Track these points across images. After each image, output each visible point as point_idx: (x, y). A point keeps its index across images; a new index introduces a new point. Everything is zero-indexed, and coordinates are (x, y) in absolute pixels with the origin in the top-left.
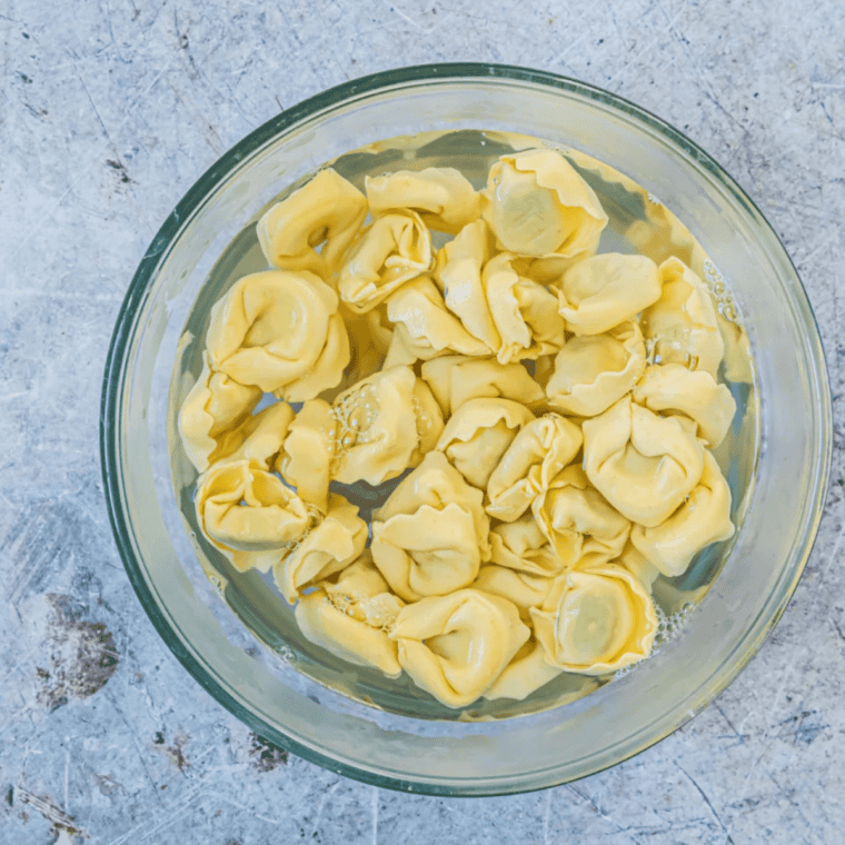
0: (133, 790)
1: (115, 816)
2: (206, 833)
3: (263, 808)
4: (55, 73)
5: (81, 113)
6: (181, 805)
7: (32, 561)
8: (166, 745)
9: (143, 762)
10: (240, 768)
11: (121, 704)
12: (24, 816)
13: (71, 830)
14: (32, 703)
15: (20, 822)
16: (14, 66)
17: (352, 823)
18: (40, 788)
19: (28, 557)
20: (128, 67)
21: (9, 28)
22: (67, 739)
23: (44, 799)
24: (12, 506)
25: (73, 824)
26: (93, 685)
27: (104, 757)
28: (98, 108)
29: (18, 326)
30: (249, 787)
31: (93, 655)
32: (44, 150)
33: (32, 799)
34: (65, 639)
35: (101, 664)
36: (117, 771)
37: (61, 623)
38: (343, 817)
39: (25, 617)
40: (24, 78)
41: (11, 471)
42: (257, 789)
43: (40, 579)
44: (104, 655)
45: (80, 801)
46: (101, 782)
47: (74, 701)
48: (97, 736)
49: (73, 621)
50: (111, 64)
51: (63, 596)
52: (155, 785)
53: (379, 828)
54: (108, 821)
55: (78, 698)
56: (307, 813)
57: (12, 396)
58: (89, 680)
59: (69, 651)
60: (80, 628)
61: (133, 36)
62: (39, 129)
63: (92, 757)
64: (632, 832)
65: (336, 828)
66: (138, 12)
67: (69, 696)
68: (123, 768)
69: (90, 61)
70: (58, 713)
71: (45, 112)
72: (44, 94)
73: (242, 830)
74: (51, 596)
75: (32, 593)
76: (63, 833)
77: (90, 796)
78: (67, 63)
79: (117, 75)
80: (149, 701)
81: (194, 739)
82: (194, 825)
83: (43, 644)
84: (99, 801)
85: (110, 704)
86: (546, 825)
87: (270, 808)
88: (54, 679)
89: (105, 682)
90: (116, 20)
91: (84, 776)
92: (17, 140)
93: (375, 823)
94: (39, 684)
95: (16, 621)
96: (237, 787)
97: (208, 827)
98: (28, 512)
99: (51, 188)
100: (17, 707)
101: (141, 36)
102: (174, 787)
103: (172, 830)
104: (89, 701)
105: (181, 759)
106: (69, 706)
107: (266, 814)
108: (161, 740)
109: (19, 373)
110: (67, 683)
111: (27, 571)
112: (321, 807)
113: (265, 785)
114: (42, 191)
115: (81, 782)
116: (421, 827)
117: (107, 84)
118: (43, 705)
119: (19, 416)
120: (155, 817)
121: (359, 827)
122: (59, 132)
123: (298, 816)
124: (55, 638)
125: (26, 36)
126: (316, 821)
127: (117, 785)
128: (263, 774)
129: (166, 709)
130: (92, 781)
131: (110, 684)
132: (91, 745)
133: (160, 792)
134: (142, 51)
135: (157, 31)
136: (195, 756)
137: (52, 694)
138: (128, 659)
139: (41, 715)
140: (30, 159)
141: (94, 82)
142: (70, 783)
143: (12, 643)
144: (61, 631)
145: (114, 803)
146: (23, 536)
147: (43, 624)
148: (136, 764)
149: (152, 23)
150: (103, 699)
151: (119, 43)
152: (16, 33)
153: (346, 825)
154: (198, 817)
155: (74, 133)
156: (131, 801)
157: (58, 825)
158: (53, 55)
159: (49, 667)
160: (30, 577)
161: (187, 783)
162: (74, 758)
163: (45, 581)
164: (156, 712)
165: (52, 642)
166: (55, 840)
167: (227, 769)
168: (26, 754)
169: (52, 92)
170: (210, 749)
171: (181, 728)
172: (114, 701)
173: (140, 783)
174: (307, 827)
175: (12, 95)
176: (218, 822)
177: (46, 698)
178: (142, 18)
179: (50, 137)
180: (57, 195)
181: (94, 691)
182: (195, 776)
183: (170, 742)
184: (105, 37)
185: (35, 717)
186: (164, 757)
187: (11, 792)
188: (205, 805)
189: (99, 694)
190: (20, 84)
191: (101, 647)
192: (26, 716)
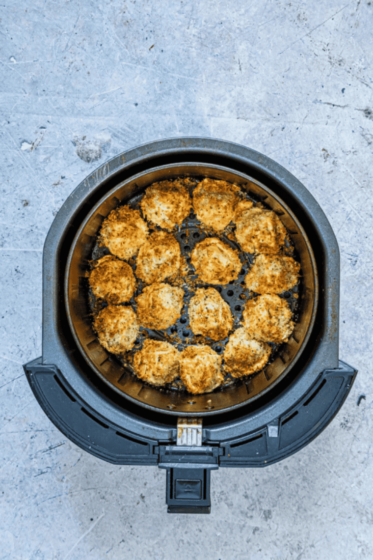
0: (46, 169)
1: (37, 163)
2: (32, 193)
3: (40, 212)
4: (285, 139)
5: (272, 147)
6: (41, 185)
7: (122, 134)
8: (61, 179)
9: (55, 172)
10: (54, 204)
11: (74, 164)
12: (36, 132)
13: (32, 148)
14: (74, 134)
15: (34, 131)
16: (287, 125)
17: (36, 242)
18: (46, 138)
19: (123, 132)
20: (288, 163)
21: (300, 123)
22: (62, 146)
23: (42, 139)
24: (140, 126)
25: (34, 149)
26: (81, 155)
27: (57, 159)
28: (274, 153)
29: (201, 127)
30: (47, 208)
31: (91, 155)
32: (259, 135)
33: (42, 135)
34: (96, 145)
35: (87, 157)
36: (52, 164)
37: (101, 144)
38: (38, 239)
39: (103, 132)
40: (283, 128)
41: (152, 126)
42: (47, 210)
43: (116, 136)
44: (90, 158)
45: (41, 151)
46: (48, 158)
47: (75, 149)
48: (63, 157)
49: (102, 148)
50: (289, 157)
51: (110, 144)
52: (47, 176)
53: (34, 252)
54: (35, 160)
55: (76, 150)
56: (39, 227)
57: (177, 125)
58: (82, 153)
59: (92, 146)
60: (99, 150)
61: (298, 164)
62: (266, 133)
63: (56, 155)
64: (35, 336)
65: (34, 237)
66: (306, 166)
67: (77, 147)
68: (53, 165)
69: (290, 150)
70: (71, 143)
71: (272, 135)
72: (278, 135)
73: (33, 206)
74: (110, 140)
75: (111, 134)
76: (31, 146)
77: (43, 154)
78: (289, 142)
79: (285, 159)
80: (76, 173)
81: (63, 189)
82: (34, 190)
83: (94, 138)
84: (42, 157)
85: (74, 160)
86: (36, 307)
87: (40, 215)
88: (82, 142)
89: (81, 159)
90: (303, 159)
91: (50, 153)
92: (263, 126)
93: (36, 250)
94: (81, 137)
95: (102, 128)
96: (47, 204)
97: (34, 194)
98: (138, 132)
99: (247, 138)
100: (73, 129)
101: (298, 167)
102: (47, 183)
103: (33, 182)
104: (75, 154)
105: (56, 185)
106: (74, 147)
107: (38, 214)
108: (63, 178)
109: (185, 128)
110: (81, 146)
111: (119, 132)
112: (41, 232)
113: (48, 213)
114: (246, 135)
115: (48, 151)
116: (35, 266)
117: (282, 156)
118: (73, 138)
119: (170, 128)
120: (37, 176)
121: (35, 245)
122: (265, 140)
123: (38, 225)
124: (96, 142)
125: (297, 129)
126: (36, 230)
127: (47, 163)
128: (52, 213)
129: (73, 179)
130: (48, 155)
131: (81, 160)
132: (60, 154)
133: (45, 178)
134: (293, 167)
135: (300, 172)
136: (57, 189)
137: (77, 141)
138: (90, 166)
139: (71, 138)
140: (256, 130)
141: (282, 151)
142: (48, 148)
143: (94, 128)
144: (98, 144)
145: (41, 163)
146: (130, 130)
147: (100, 137)
148: (54, 170)
149: (302, 170)
150: (76, 158)
151: (296, 160)
152: (299, 125)
153: (35, 240)
154: (37, 191)
155: (265, 145)
156: (42, 168)
157: (33, 144)
158: (291, 138)
159: (87, 140)
160: (116, 133)
161: (48, 187)
162: (56, 149)
163: (115, 138)
164: (72, 176)
165: (95, 141)
166: (29, 143)
167: (53, 200)
168: (57, 133)
169: (279, 138)
170: (60, 194)
171: (67, 184)
172: (75, 162)
173: (48, 171)
174: (34, 227)
175: (277, 124)
176: (35, 198)
177: (76, 139)
178: (304, 167)
179: (264, 137)
180: (244, 140)
181: (79, 155)
182: (51, 190)
183: (62, 181)
184: (298, 155)
185: (70, 136)
186: (57, 179)
187: (44, 128)
188: (41, 193)
189: (78, 157)
190: (281, 127)
191: (93, 157)
192: (70, 132)
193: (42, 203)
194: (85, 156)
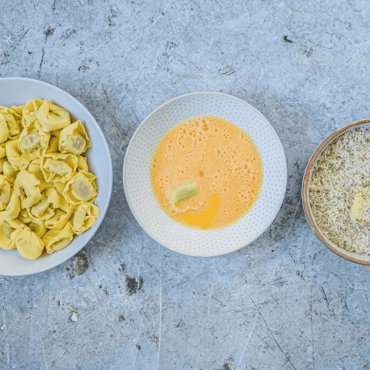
0: (93, 301)
1: (88, 309)
2: (114, 313)
3: (130, 306)
6: (107, 305)
8: (102, 289)
9: (96, 293)
10: (123, 295)
11: (90, 277)
12: (63, 309)
13: (76, 312)
14: (65, 277)
15: (62, 310)
17: (154, 310)
18: (67, 301)
20: (89, 100)
22: (75, 287)
23: (68, 304)
25: (77, 311)
26: (82, 272)
27: (85, 292)
30: (126, 300)
31: (82, 264)
33: (65, 304)
34: (74, 260)
35: (84, 266)
36: (89, 296)
38: (152, 308)
42: (128, 301)
44: (85, 264)
45: (79, 305)
46: (85, 299)
47: (76, 277)
48: (83, 286)
50: (85, 99)
52: (99, 300)
53: (162, 311)
54: (86, 310)
56: (142, 307)
59: (75, 263)
61: (91, 91)
63: (82, 292)
64: (233, 311)
65: (150, 311)
66: (92, 84)
67: (75, 275)
68: (90, 295)
70: (72, 280)
73: (124, 312)
76: (74, 313)
77: (81, 303)
79: (87, 102)
80: (97, 276)
81: (110, 287)
82: (111, 311)
84: (84, 304)
85: (86, 277)
87: (132, 306)
88: (71, 271)
90: (86, 86)
91: (80, 298)
93: (161, 309)
94: (67, 272)
96: (122, 300)
97: (114, 311)
100: (61, 279)
101: (93, 91)
102: (105, 300)
103: (104, 312)
104: (80, 277)
105: (106, 293)
107: (130, 308)
108: (101, 287)
110: (74, 272)
112: (146, 306)
113: (130, 299)
115: (79, 299)
116: (174, 311)
118: (68, 278)
120: (100, 309)
121: (156, 311)
123: (140, 308)
126: (145, 309)
127: (89, 300)
128: (130, 297)
129: (102, 279)
130: (82, 299)
131: (86, 272)
132: (81, 289)
133: (101, 302)
134: (93, 95)
135: (98, 89)
136: (110, 292)
137: (70, 275)
138: (91, 265)
142: (76, 299)
145: (88, 305)
148: (94, 294)
149: (96, 87)
150: (85, 276)
151: (87, 92)
153: (153, 310)
154: (111, 309)
156: (93, 304)
157: (72, 311)
159: (69, 267)
161: (108, 299)
162: (77, 293)
164: (99, 280)
166: (72, 315)
167: (120, 295)
168: (63, 292)
170: (114, 290)
171: (106, 284)
172: (88, 276)
173: (95, 299)
174: (142, 311)
176: (117, 310)
177: (68, 276)
178: (93, 86)
181: (82, 274)
182: (111, 297)
183: (103, 288)
184: (83, 91)
185: (66, 281)
186: (102, 291)
187: (59, 302)
188: (114, 305)
189: (84, 274)
191: (84, 261)
192: (63, 281)
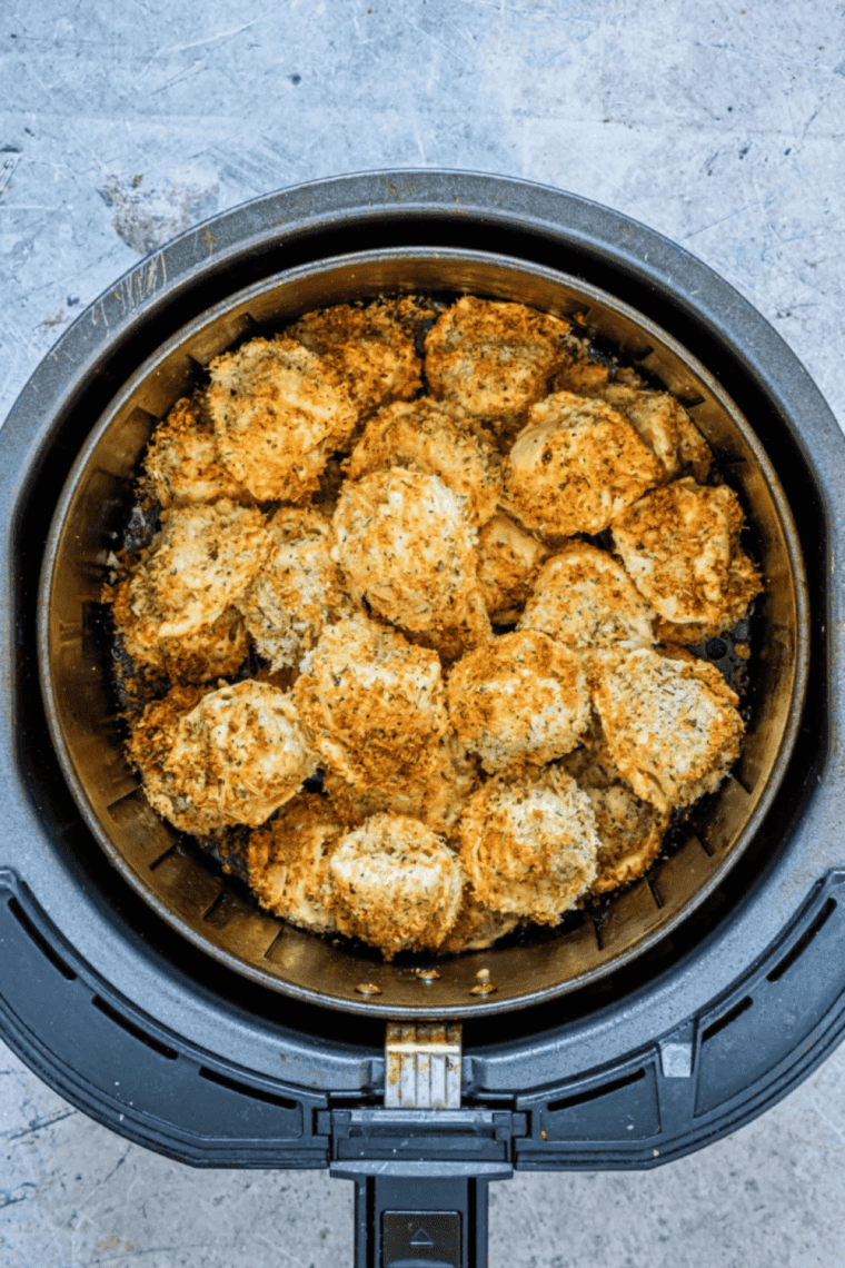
193: (9, 379)
194: (141, 235)
